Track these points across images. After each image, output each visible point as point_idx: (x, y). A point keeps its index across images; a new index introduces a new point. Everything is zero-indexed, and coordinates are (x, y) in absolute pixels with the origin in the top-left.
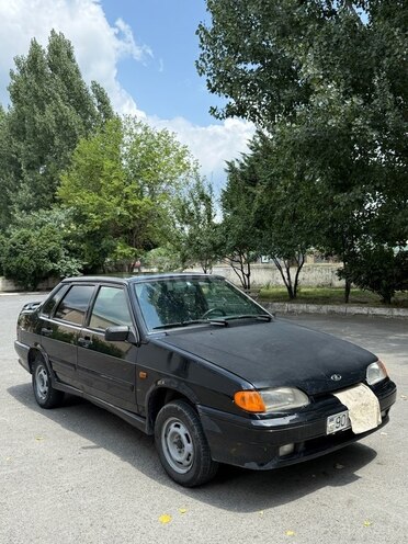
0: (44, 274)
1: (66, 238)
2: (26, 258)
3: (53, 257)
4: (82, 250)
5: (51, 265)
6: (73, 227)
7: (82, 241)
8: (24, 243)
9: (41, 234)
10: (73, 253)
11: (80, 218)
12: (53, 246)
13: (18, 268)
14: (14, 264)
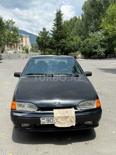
0: (92, 53)
1: (101, 41)
2: (87, 48)
3: (95, 48)
4: (106, 45)
5: (94, 50)
6: (103, 37)
7: (106, 42)
8: (87, 43)
9: (93, 40)
10: (103, 46)
11: (106, 34)
12: (96, 44)
13: (85, 51)
14: (84, 50)
